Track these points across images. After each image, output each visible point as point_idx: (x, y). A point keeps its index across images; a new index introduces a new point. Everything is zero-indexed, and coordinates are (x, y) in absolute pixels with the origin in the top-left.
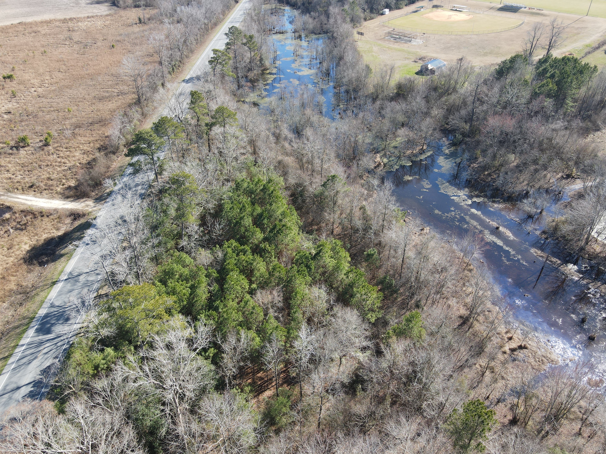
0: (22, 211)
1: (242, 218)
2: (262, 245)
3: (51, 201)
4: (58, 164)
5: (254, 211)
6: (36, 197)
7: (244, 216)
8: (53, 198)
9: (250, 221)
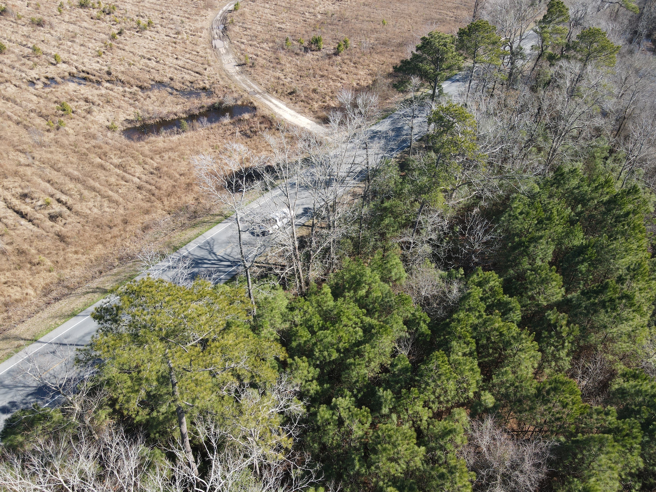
0: (263, 117)
1: (535, 240)
2: (552, 316)
3: (299, 116)
4: (334, 78)
5: (567, 235)
6: (287, 106)
7: (541, 237)
8: (302, 113)
9: (550, 252)
